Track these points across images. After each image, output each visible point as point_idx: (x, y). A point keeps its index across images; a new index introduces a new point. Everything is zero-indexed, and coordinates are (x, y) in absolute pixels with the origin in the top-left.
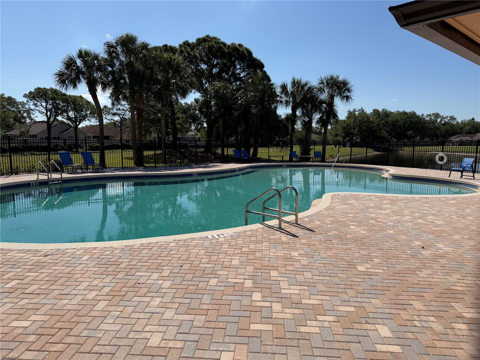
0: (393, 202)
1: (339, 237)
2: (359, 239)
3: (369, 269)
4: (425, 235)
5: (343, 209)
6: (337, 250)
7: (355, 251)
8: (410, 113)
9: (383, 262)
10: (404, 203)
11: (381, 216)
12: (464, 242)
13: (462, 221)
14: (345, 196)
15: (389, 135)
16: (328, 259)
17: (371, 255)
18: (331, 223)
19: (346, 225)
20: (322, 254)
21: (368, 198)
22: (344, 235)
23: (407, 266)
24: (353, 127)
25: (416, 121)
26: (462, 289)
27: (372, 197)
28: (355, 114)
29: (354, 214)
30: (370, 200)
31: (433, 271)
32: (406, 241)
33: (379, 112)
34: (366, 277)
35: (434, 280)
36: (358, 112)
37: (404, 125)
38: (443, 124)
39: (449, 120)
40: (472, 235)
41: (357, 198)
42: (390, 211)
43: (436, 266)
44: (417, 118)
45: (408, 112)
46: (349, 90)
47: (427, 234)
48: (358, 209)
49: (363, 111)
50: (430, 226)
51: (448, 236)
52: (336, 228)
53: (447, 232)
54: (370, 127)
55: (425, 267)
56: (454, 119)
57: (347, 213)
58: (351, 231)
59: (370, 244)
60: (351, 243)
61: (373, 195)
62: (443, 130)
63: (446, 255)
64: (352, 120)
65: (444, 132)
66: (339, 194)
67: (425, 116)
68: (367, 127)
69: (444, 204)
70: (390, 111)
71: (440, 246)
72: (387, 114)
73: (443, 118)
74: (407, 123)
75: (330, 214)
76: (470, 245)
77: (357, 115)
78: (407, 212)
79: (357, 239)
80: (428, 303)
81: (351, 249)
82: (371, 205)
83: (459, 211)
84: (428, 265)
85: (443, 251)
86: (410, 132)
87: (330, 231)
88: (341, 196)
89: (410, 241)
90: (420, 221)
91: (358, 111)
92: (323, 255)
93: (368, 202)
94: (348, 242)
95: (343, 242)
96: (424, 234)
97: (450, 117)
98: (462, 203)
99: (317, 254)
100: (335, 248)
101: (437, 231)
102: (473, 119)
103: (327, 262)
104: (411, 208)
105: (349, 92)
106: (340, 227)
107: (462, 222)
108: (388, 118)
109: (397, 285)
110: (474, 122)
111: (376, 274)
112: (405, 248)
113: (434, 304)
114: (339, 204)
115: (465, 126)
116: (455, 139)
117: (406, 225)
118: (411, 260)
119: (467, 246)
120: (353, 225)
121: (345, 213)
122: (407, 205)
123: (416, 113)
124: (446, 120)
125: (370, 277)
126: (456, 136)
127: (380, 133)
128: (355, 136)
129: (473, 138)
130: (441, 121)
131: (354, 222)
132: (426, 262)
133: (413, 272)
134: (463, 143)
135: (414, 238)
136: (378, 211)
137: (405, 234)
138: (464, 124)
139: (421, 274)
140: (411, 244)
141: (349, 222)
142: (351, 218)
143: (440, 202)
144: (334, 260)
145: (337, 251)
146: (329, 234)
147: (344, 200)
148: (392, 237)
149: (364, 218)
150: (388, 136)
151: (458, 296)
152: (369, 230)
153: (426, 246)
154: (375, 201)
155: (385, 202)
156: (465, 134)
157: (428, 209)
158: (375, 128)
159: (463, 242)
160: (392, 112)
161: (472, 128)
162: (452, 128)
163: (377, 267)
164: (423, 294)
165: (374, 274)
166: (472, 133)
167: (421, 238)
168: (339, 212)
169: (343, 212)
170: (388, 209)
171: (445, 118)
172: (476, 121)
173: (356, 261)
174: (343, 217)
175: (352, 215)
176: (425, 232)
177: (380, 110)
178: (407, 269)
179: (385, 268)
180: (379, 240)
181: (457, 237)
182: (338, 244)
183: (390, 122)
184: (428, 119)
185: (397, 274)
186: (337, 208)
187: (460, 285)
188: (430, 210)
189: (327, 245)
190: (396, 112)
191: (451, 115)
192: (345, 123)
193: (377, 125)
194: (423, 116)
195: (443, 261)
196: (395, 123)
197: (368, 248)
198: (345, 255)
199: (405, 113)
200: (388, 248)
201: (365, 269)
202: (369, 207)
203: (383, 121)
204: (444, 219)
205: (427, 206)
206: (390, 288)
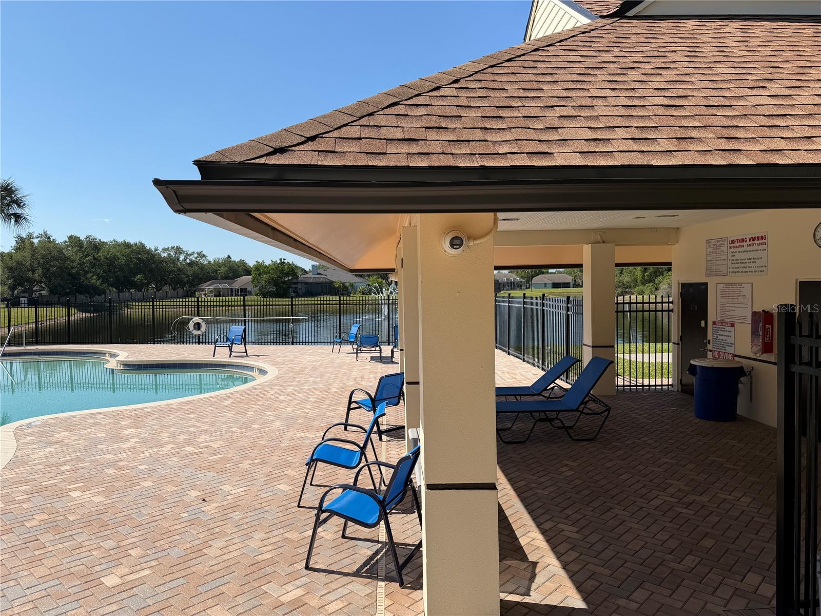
0: (138, 420)
1: (51, 525)
2: (93, 518)
3: (126, 577)
4: (202, 475)
5: (47, 458)
6: (55, 559)
7: (92, 547)
8: (136, 244)
9: (148, 551)
10: (156, 418)
11: (123, 456)
12: (257, 470)
13: (246, 434)
14: (45, 424)
15: (103, 282)
16: (39, 588)
17: (122, 544)
18: (28, 496)
19: (62, 494)
20: (24, 579)
21: (92, 421)
22: (62, 518)
23: (189, 545)
24: (30, 267)
25: (147, 258)
26: (270, 556)
27: (99, 417)
28: (32, 243)
29: (71, 463)
30: (95, 424)
31: (227, 539)
32: (176, 496)
33: (80, 240)
34: (124, 595)
35: (231, 555)
36: (39, 239)
37: (128, 265)
38: (189, 264)
39: (196, 258)
40: (264, 456)
41: (69, 426)
42: (136, 440)
43: (229, 528)
44: (149, 254)
45: (132, 242)
46: (19, 204)
47: (204, 471)
48: (78, 451)
49: (49, 238)
50: (205, 456)
51: (233, 467)
52: (43, 507)
53: (230, 459)
54: (67, 268)
55: (214, 536)
56: (204, 256)
57: (58, 465)
58: (75, 503)
59: (116, 521)
60: (80, 530)
61: (99, 414)
62: (190, 273)
63: (238, 503)
64: (27, 254)
65: (192, 276)
66: (30, 424)
67: (161, 250)
68: (60, 268)
69: (217, 408)
70: (100, 240)
71: (227, 488)
72: (95, 245)
73: (187, 255)
74: (132, 262)
75: (20, 476)
76: (264, 474)
77: (36, 244)
78: (164, 436)
79: (89, 519)
80: (232, 602)
81: (83, 543)
82: (100, 436)
83: (239, 416)
84: (217, 530)
85: (233, 496)
86: (139, 277)
87: (31, 517)
88: (36, 426)
89: (183, 494)
90: (189, 449)
91: (38, 237)
92: (25, 582)
93: (92, 430)
94: (74, 532)
95: (64, 534)
96: (200, 472)
97: (197, 253)
98: (240, 402)
99: (12, 583)
100: (49, 554)
101: (217, 462)
102: (229, 257)
103: (38, 595)
104: (170, 427)
105: (19, 206)
106: (50, 502)
107: (247, 436)
108: (98, 253)
109: (179, 589)
110: (230, 261)
111: (142, 582)
112: (177, 510)
113: (240, 599)
114: (34, 446)
115: (220, 268)
116: (209, 287)
117: (169, 462)
118: (191, 531)
119: (262, 478)
120: (76, 489)
121: (52, 465)
122: (162, 423)
123: (146, 246)
124: (193, 258)
125: (132, 592)
126: (209, 282)
127: (87, 279)
128: (37, 284)
129: (232, 285)
130: (185, 260)
131: (76, 482)
132: (213, 525)
133: (198, 551)
134: (220, 293)
135: (187, 485)
136: (116, 446)
137: (171, 482)
138: (218, 264)
139: (212, 552)
140: (184, 498)
141: (66, 485)
142: (67, 475)
143: (211, 405)
144: (52, 583)
145: (55, 561)
146: (28, 525)
147: (44, 436)
148: (153, 494)
149: (94, 467)
150: (101, 285)
151: (269, 570)
152: (108, 493)
153: (208, 495)
154: (105, 425)
155: (123, 423)
156: (221, 279)
157: (196, 423)
158: (76, 269)
159: (254, 471)
160: (104, 242)
161: (229, 270)
162: (202, 270)
163: (138, 567)
164: (223, 589)
165: (137, 584)
166: (231, 279)
167: (197, 483)
168: (41, 467)
169: (49, 463)
170: (133, 438)
171: (191, 255)
172: (232, 259)
173: (98, 568)
174: (52, 475)
175: (68, 467)
176: (199, 468)
177: (82, 238)
178: (189, 551)
179: (153, 563)
180: (130, 508)
181: (245, 465)
182: (53, 543)
183: (102, 259)
184: (165, 255)
185: (176, 567)
186: (34, 457)
187: (267, 550)
188: (199, 424)
189: (31, 554)
190: (111, 242)
191: (199, 251)
192: (11, 258)
193: (79, 264)
194: (157, 250)
195: (236, 516)
196: (111, 262)
197: (115, 531)
198: (74, 564)
199: (127, 245)
200: (150, 520)
201: (120, 580)
202: (97, 442)
203: (89, 258)
204: (223, 437)
205: (194, 418)
206: (171, 601)
